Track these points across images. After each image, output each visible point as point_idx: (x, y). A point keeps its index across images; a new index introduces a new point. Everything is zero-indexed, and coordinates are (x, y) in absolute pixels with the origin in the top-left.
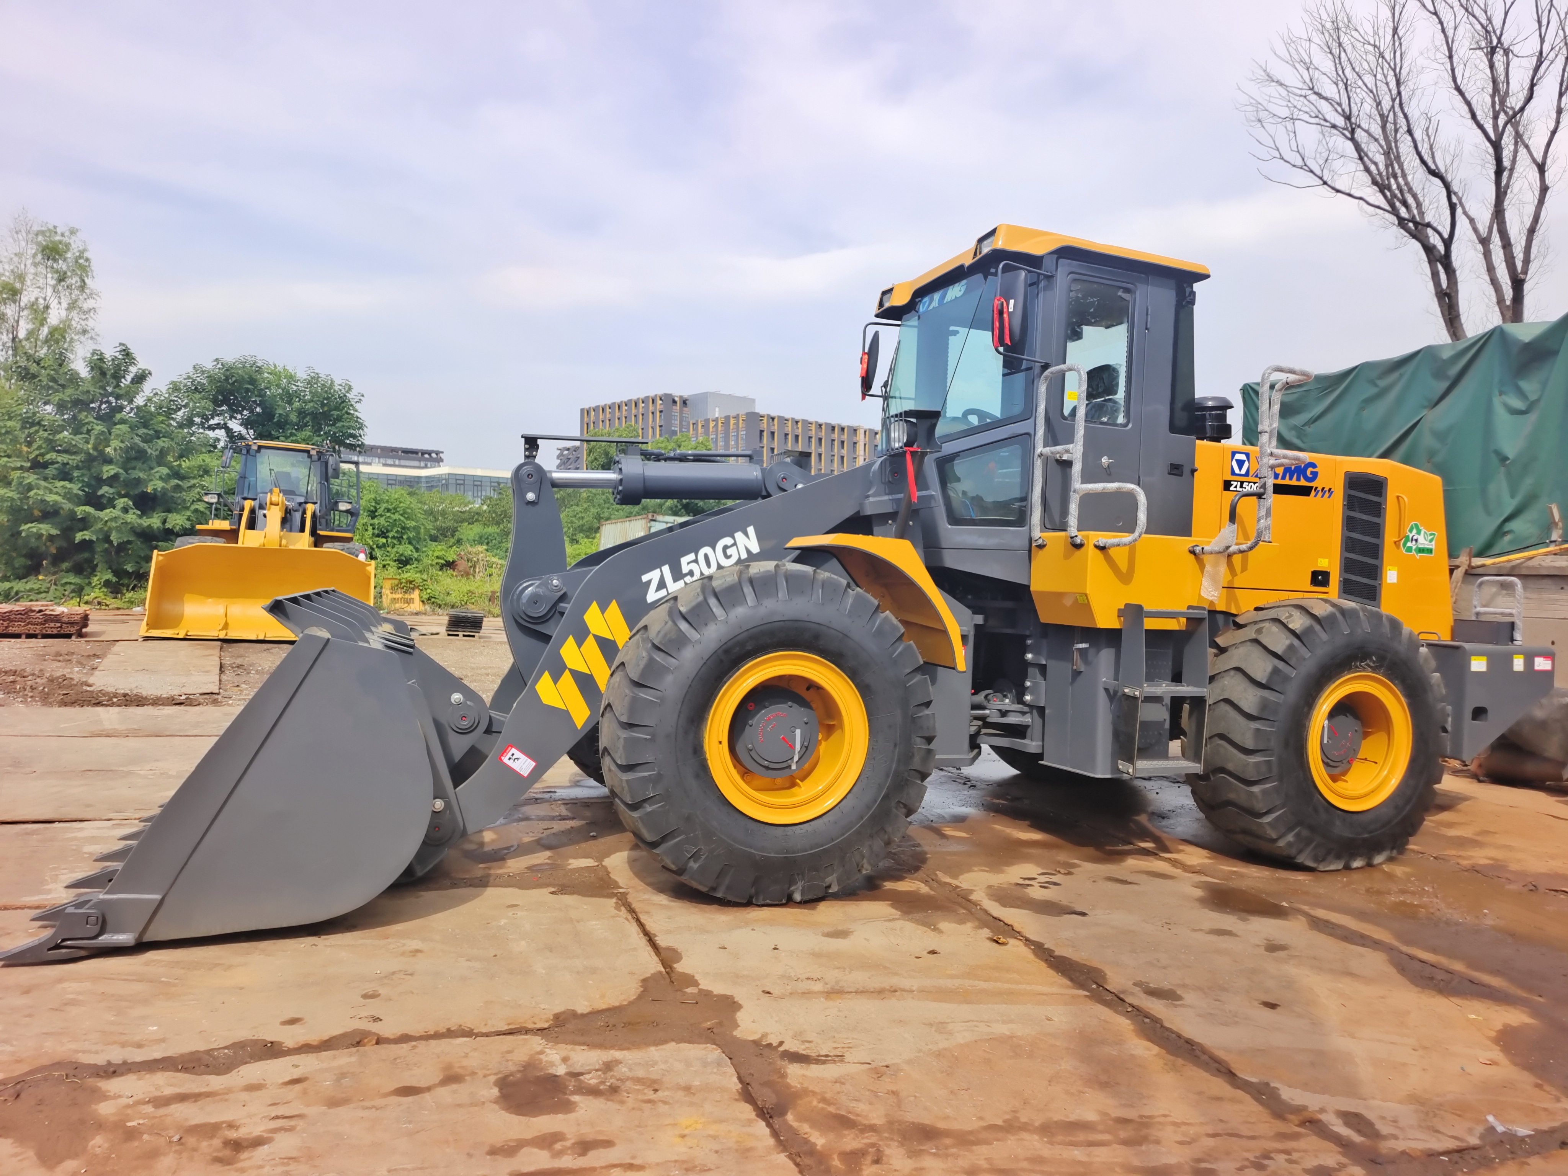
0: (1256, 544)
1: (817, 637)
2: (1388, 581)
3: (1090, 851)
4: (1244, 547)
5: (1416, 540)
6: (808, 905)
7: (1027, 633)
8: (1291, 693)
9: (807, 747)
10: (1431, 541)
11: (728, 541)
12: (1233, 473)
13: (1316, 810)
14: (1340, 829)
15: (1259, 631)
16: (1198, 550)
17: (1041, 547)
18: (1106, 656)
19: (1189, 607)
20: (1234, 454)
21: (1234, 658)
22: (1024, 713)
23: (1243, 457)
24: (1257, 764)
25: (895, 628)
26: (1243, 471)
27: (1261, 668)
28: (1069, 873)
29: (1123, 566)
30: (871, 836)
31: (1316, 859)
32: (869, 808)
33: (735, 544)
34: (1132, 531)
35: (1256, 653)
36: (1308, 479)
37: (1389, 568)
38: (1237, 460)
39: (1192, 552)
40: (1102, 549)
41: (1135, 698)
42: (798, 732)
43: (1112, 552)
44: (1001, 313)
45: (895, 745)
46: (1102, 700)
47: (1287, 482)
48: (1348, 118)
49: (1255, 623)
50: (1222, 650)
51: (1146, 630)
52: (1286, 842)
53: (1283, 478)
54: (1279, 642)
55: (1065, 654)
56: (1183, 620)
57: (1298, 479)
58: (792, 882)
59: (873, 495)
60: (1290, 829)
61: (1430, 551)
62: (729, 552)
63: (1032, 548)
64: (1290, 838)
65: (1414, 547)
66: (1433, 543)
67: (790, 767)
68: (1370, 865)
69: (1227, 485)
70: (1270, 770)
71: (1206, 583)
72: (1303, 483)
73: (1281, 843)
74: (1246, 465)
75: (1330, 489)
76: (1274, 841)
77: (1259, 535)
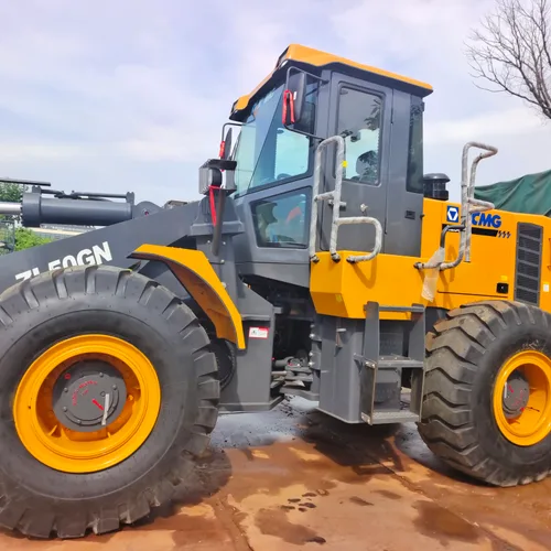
0: (459, 262)
1: (118, 322)
2: (544, 291)
3: (348, 471)
4: (451, 264)
6: (102, 537)
7: (311, 320)
8: (482, 365)
9: (115, 408)
11: (87, 252)
12: (448, 219)
13: (499, 446)
14: (516, 459)
15: (462, 322)
16: (420, 265)
17: (316, 262)
18: (356, 338)
19: (413, 305)
20: (449, 207)
21: (445, 340)
22: (308, 374)
23: (454, 210)
24: (458, 415)
25: (187, 316)
26: (455, 219)
27: (462, 347)
28: (326, 494)
29: (368, 275)
30: (160, 479)
31: (499, 480)
32: (158, 457)
33: (93, 254)
34: (372, 251)
35: (459, 337)
36: (495, 226)
37: (544, 282)
38: (451, 212)
39: (416, 267)
40: (353, 263)
41: (372, 369)
42: (107, 396)
43: (360, 265)
44: (288, 101)
45: (182, 407)
46: (353, 368)
47: (482, 227)
48: (518, 58)
49: (459, 316)
50: (438, 334)
51: (381, 321)
52: (478, 469)
53: (480, 224)
54: (474, 329)
55: (331, 335)
56: (409, 314)
57: (489, 226)
58: (89, 519)
59: (198, 223)
60: (482, 459)
62: (88, 259)
63: (311, 263)
64: (482, 465)
67: (100, 423)
68: (535, 481)
70: (468, 419)
71: (425, 288)
72: (492, 228)
73: (476, 469)
74: (456, 215)
75: (508, 233)
76: (471, 468)
77: (461, 256)
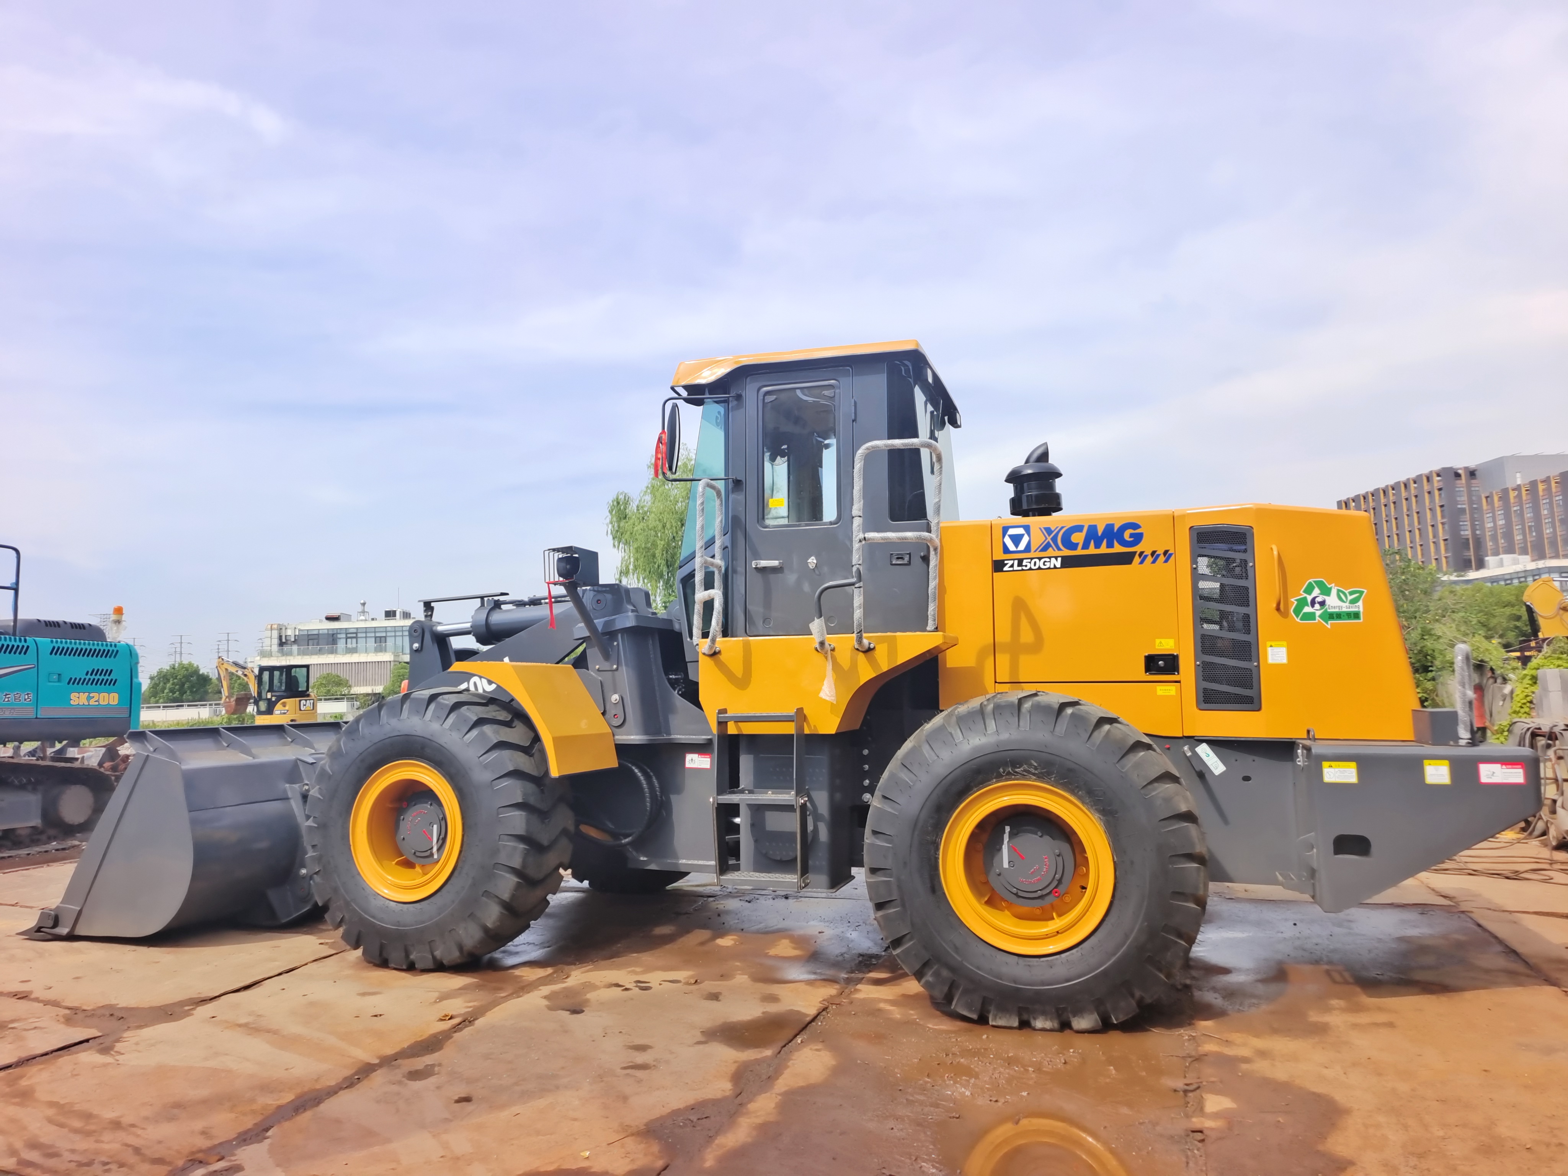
1: (423, 748)
2: (1270, 661)
5: (1322, 604)
10: (1353, 601)
12: (1006, 550)
19: (797, 711)
20: (1005, 530)
23: (1019, 531)
25: (488, 739)
26: (1022, 547)
28: (695, 984)
29: (737, 669)
30: (465, 920)
36: (1124, 543)
37: (1269, 644)
38: (1011, 536)
40: (711, 656)
42: (435, 827)
43: (723, 658)
44: (661, 445)
47: (1092, 550)
53: (1086, 546)
57: (1110, 545)
58: (408, 951)
60: (926, 966)
61: (1356, 615)
65: (1318, 613)
66: (1360, 603)
67: (432, 855)
69: (998, 566)
72: (1118, 548)
74: (1025, 540)
75: (1166, 552)
